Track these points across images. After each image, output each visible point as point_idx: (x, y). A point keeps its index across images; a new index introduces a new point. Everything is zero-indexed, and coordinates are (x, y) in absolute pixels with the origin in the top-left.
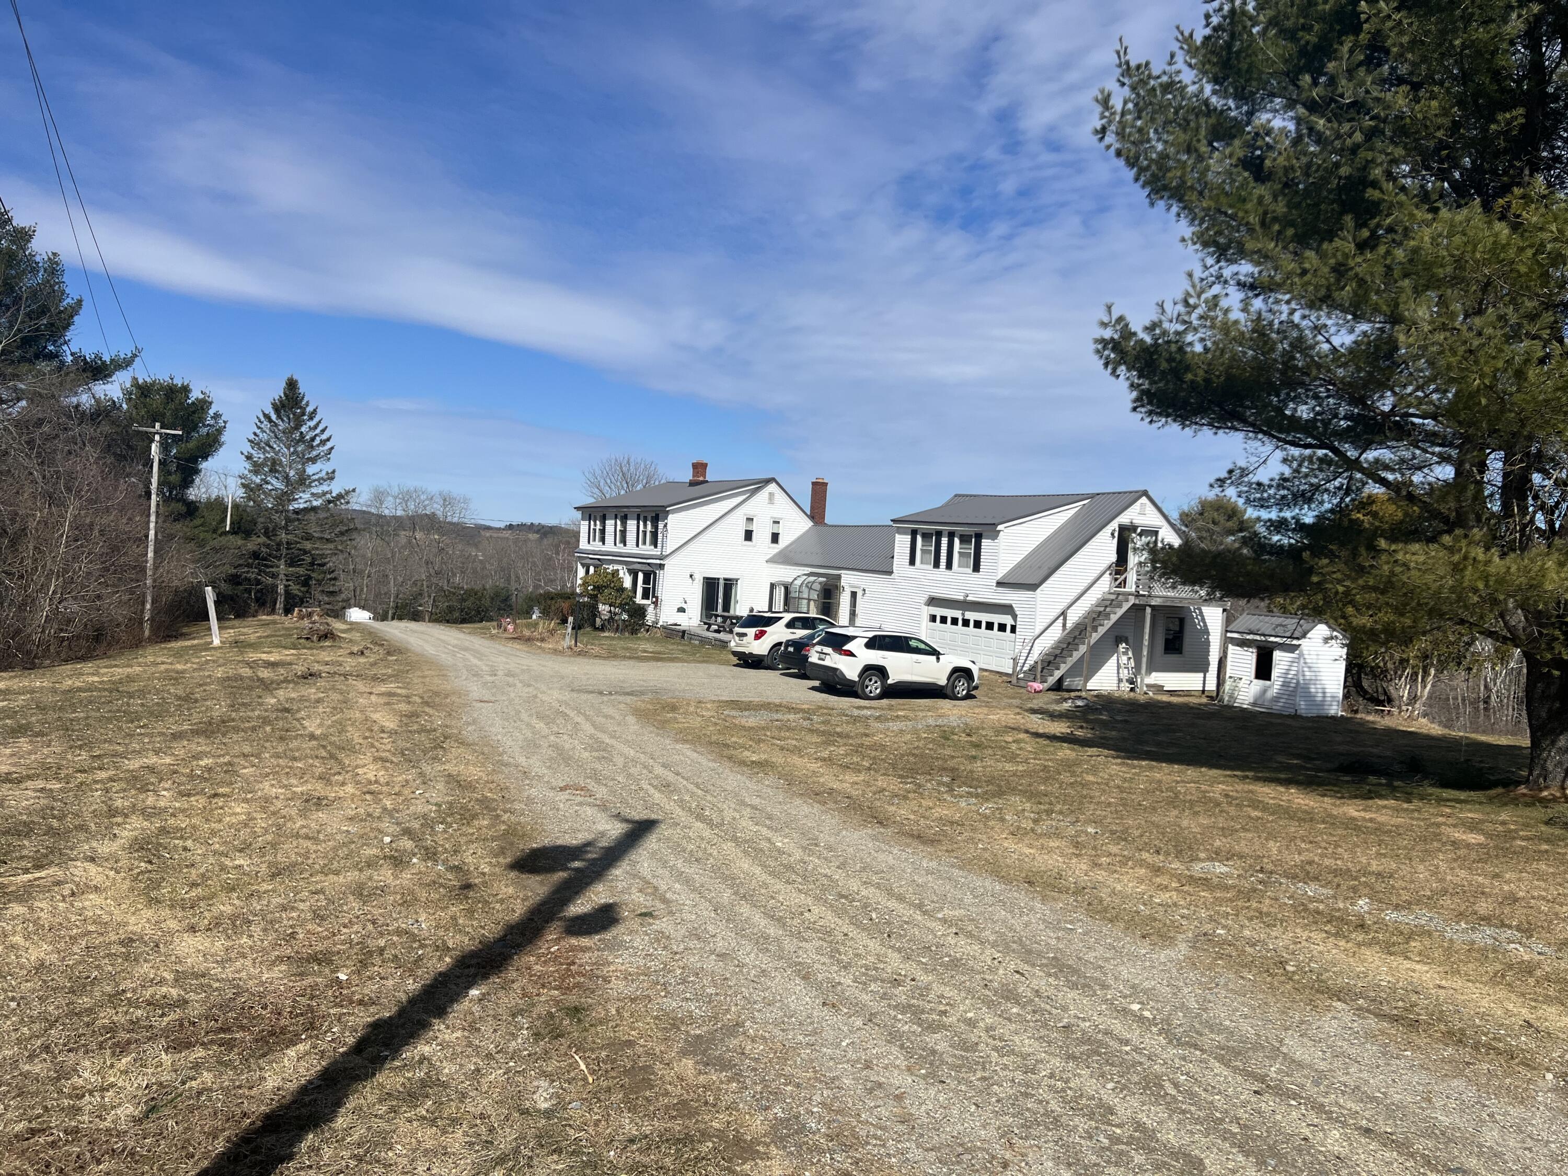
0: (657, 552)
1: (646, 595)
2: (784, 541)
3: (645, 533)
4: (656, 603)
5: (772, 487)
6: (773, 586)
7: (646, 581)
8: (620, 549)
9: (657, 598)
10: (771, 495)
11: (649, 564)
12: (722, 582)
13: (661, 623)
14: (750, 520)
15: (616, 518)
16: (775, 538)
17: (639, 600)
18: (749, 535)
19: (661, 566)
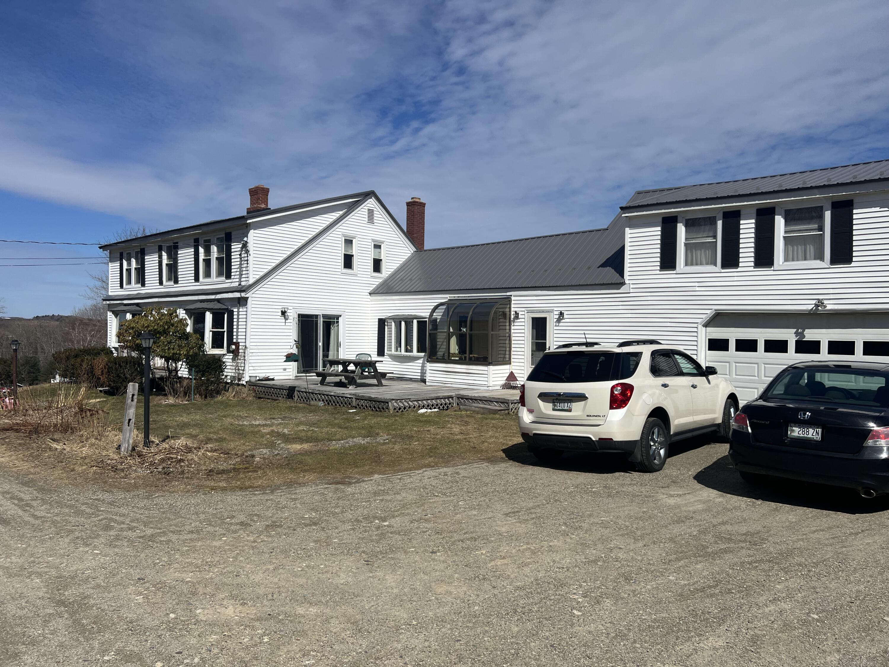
0: (233, 283)
1: (217, 342)
2: (388, 269)
3: (207, 262)
4: (236, 353)
5: (371, 203)
6: (382, 323)
7: (217, 322)
8: (169, 287)
9: (237, 344)
10: (371, 213)
11: (218, 300)
12: (321, 321)
13: (246, 378)
14: (349, 242)
15: (160, 249)
16: (377, 265)
17: (209, 350)
18: (348, 261)
19: (242, 302)
